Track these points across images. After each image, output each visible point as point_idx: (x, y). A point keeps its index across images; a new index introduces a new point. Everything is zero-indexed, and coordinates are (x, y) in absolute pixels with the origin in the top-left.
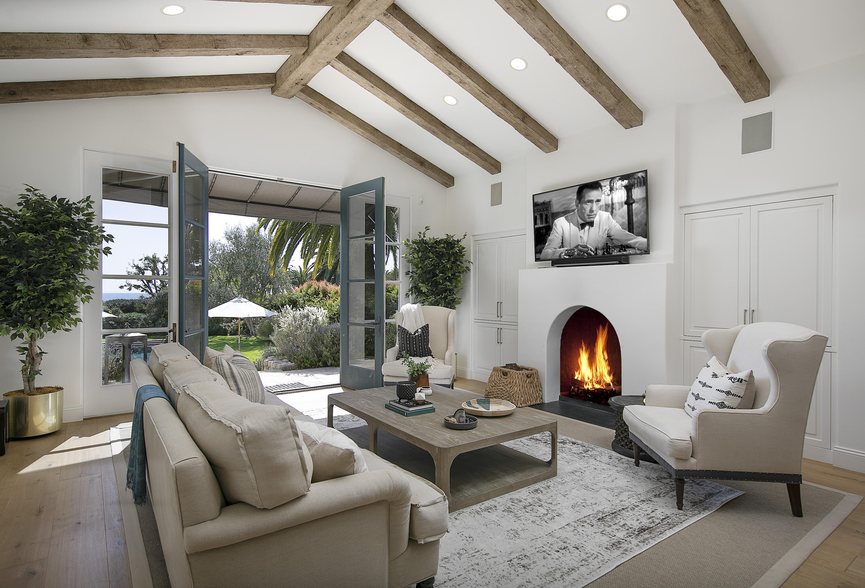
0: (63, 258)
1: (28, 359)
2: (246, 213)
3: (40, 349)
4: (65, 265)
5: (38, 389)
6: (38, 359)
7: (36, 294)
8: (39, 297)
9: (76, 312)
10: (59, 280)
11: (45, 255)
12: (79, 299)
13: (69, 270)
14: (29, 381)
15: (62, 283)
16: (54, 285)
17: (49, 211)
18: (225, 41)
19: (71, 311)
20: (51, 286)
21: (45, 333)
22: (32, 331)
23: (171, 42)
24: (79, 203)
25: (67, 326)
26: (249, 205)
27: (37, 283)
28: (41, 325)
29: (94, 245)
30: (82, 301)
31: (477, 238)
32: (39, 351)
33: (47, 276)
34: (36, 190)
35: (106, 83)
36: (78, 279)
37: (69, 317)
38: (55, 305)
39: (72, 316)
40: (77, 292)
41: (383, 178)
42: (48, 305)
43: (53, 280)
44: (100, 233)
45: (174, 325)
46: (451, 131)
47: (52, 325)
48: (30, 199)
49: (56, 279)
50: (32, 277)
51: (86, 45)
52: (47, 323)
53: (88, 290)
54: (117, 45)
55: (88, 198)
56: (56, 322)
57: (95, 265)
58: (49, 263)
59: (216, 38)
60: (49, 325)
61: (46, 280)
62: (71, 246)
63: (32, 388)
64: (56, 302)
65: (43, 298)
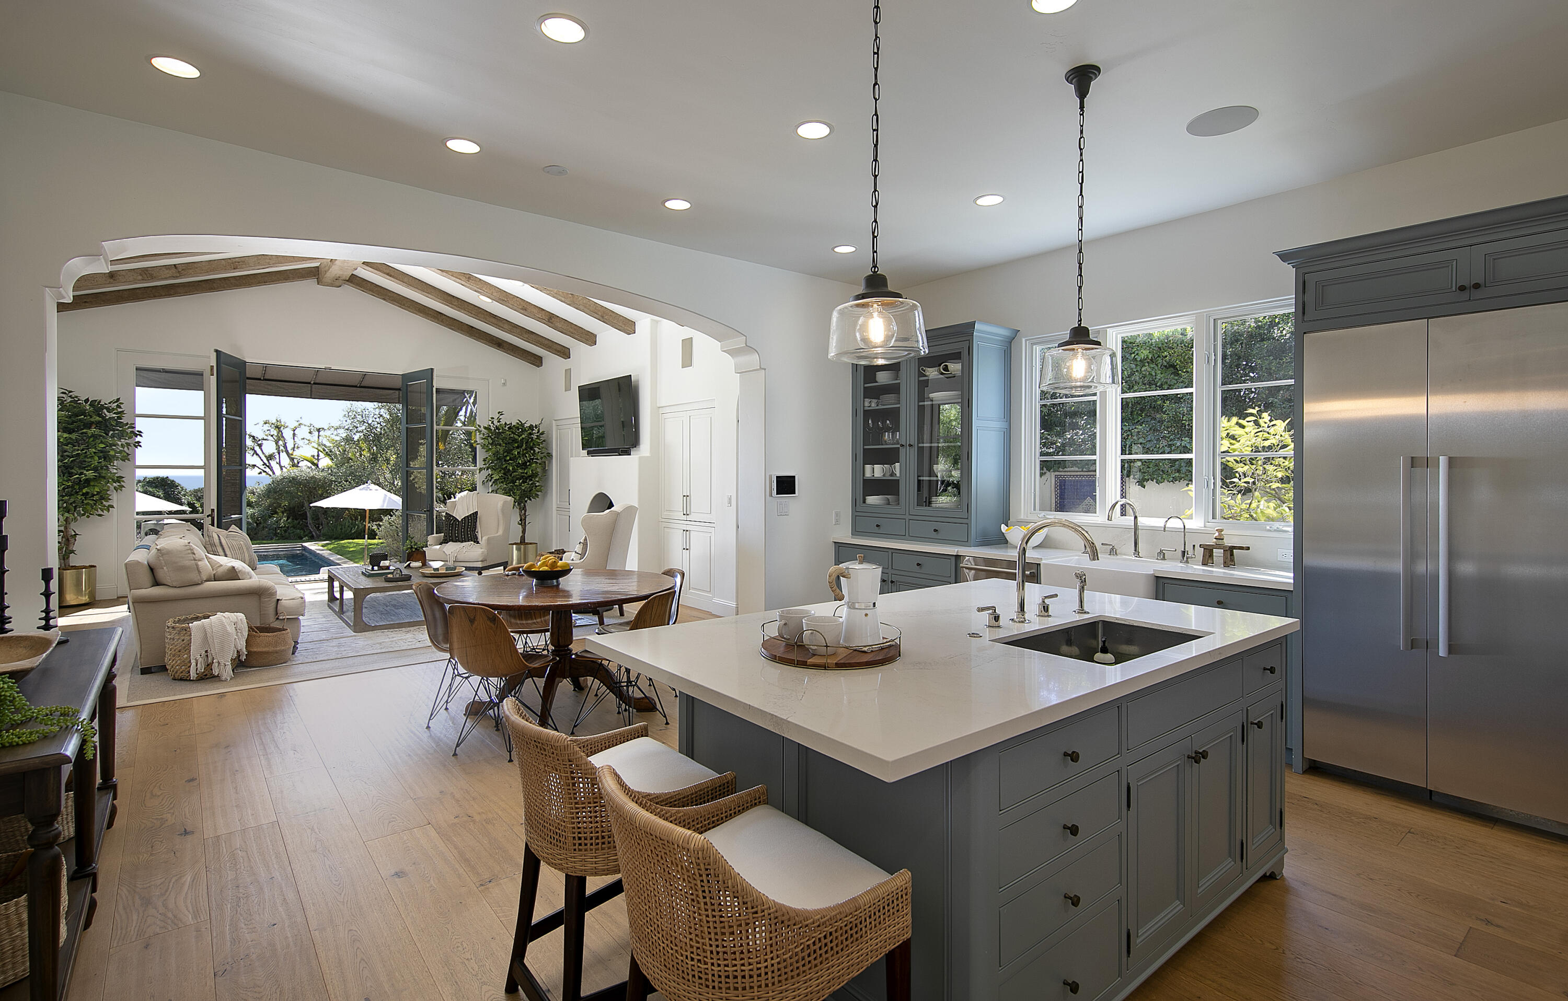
0: (95, 453)
1: (64, 539)
2: (311, 395)
3: (75, 532)
4: (96, 458)
5: (72, 566)
6: (72, 540)
7: (70, 484)
8: (72, 487)
9: (108, 499)
10: (91, 472)
11: (78, 450)
12: (112, 488)
13: (100, 462)
14: (64, 559)
15: (94, 474)
16: (86, 476)
17: (83, 413)
18: (244, 262)
19: (102, 498)
20: (83, 477)
21: (79, 517)
22: (66, 515)
23: (190, 269)
24: (110, 403)
25: (100, 512)
26: (314, 386)
27: (71, 475)
28: (75, 511)
29: (126, 439)
30: (115, 489)
31: (559, 423)
32: (74, 533)
33: (80, 468)
34: (70, 392)
35: (138, 291)
36: (111, 470)
37: (102, 503)
38: (87, 493)
39: (104, 503)
40: (109, 481)
41: (432, 369)
42: (81, 493)
43: (85, 472)
44: (130, 430)
45: (213, 510)
46: (505, 321)
47: (85, 511)
48: (65, 401)
49: (87, 471)
50: (67, 469)
51: (112, 280)
52: (81, 509)
53: (119, 479)
54: (140, 278)
55: (118, 400)
56: (89, 508)
57: (128, 457)
58: (82, 457)
59: (234, 260)
60: (83, 511)
61: (79, 471)
62: (102, 442)
63: (67, 565)
64: (88, 491)
65: (76, 487)
